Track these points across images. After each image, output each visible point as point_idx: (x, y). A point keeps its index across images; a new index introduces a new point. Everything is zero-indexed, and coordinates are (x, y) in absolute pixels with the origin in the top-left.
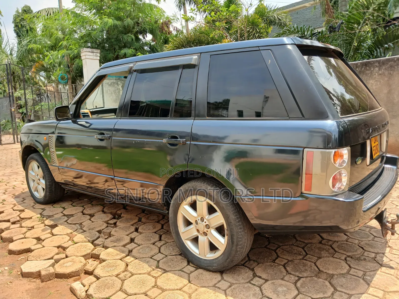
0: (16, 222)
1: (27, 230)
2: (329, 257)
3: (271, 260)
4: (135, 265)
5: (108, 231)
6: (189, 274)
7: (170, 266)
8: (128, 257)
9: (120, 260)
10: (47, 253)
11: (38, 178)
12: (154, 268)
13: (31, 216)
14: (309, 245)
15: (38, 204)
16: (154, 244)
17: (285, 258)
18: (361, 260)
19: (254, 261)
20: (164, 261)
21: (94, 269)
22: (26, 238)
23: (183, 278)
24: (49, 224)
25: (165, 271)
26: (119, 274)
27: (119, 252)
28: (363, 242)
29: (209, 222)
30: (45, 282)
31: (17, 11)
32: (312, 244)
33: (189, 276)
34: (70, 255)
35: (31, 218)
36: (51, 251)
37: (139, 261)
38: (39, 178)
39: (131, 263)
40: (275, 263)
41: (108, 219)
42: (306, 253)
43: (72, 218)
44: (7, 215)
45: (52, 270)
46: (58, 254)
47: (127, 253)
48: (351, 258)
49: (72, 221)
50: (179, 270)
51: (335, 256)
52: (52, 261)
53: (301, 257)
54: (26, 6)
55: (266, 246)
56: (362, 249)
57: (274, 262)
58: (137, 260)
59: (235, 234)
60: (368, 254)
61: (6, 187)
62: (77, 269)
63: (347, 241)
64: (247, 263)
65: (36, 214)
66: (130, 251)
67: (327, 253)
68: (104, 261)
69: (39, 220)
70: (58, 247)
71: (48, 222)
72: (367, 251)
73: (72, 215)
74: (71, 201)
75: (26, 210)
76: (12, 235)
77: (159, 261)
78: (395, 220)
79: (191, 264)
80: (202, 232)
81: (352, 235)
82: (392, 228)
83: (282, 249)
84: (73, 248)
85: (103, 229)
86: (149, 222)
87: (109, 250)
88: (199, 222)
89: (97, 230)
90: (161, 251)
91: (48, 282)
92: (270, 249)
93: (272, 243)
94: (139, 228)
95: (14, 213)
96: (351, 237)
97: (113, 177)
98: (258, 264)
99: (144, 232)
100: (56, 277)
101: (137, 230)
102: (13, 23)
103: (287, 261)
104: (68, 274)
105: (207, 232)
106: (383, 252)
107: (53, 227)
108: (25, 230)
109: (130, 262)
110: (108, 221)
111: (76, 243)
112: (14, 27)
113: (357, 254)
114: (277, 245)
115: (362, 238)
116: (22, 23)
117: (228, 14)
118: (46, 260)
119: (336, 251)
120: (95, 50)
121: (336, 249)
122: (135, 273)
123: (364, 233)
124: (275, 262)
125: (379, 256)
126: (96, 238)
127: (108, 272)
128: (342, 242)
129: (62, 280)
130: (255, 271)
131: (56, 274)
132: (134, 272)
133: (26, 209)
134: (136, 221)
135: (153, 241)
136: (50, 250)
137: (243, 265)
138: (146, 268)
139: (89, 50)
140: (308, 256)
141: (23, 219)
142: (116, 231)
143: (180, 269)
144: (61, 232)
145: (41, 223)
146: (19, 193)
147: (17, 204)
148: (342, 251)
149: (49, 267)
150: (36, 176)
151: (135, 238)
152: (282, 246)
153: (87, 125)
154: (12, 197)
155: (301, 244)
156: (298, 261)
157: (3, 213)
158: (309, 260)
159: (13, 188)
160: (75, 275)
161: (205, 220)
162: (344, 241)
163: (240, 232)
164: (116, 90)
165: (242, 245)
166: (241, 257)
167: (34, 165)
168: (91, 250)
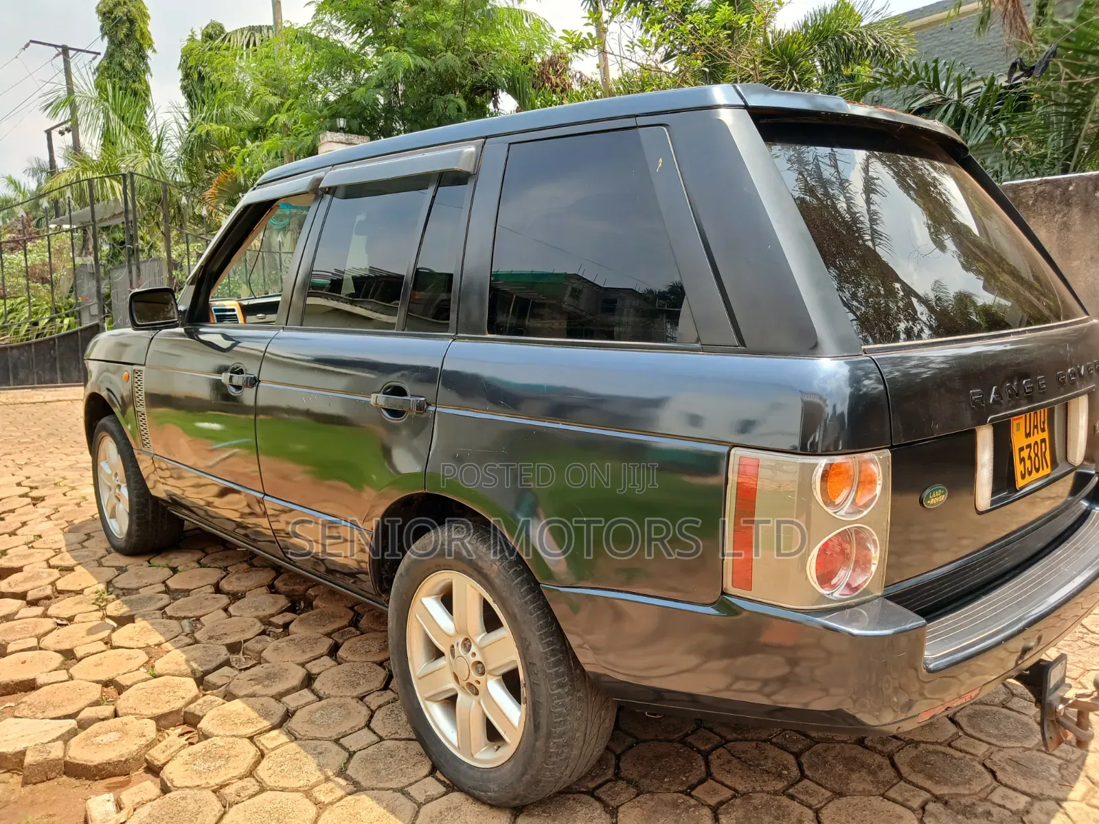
0: (40, 599)
1: (53, 626)
2: (870, 794)
3: (682, 783)
4: (281, 759)
5: (259, 647)
6: (420, 805)
7: (378, 772)
8: (275, 733)
9: (247, 741)
10: (68, 700)
11: (117, 483)
12: (330, 773)
13: (83, 586)
14: (819, 747)
15: (115, 555)
16: (362, 699)
17: (728, 783)
18: (976, 816)
19: (629, 782)
20: (367, 755)
21: (167, 762)
22: (41, 649)
23: (396, 816)
24: (115, 613)
25: (357, 788)
26: (227, 785)
27: (254, 715)
28: (1001, 754)
29: (483, 655)
30: (31, 786)
31: (192, 39)
32: (831, 745)
33: (418, 812)
34: (124, 711)
35: (80, 592)
36: (81, 695)
37: (298, 749)
38: (119, 483)
39: (272, 754)
40: (692, 797)
41: (273, 611)
42: (802, 771)
43: (181, 601)
44: (26, 580)
45: (56, 751)
46: (96, 703)
47: (276, 719)
48: (946, 803)
49: (179, 608)
50: (395, 790)
51: (891, 794)
52: (72, 723)
53: (780, 785)
54: (213, 25)
55: (687, 735)
56: (988, 776)
57: (690, 795)
58: (294, 745)
59: (542, 699)
60: (1005, 797)
61: (63, 499)
62: (122, 756)
63: (950, 745)
64: (604, 788)
65: (96, 582)
66: (288, 715)
67: (869, 778)
68: (205, 736)
69: (97, 600)
70: (106, 684)
71: (116, 607)
72: (1006, 786)
73: (187, 592)
74: (203, 551)
75: (79, 569)
76: (7, 639)
77: (355, 752)
78: (1089, 696)
79: (438, 774)
80: (464, 684)
81: (973, 727)
82: (1079, 724)
83: (730, 751)
84: (141, 692)
85: (245, 641)
86: (376, 631)
87: (237, 705)
88: (459, 650)
89: (229, 640)
90: (372, 725)
91: (40, 786)
92: (692, 747)
93: (705, 728)
94: (343, 644)
95: (45, 575)
96: (970, 731)
97: (261, 496)
98: (638, 795)
99: (350, 658)
100: (65, 773)
101: (333, 651)
102: (179, 67)
103: (729, 793)
104: (96, 766)
105: (476, 685)
106: (1059, 795)
107: (123, 621)
108: (48, 624)
109: (273, 749)
110: (273, 615)
111: (155, 677)
112: (183, 80)
113: (967, 792)
114: (718, 738)
115: (1006, 737)
116: (202, 69)
117: (709, 34)
118: (59, 718)
119: (900, 776)
121: (905, 770)
122: (272, 784)
123: (1017, 721)
124: (693, 793)
125: (1041, 810)
126: (214, 664)
127: (199, 773)
128: (931, 747)
129: (77, 782)
130: (621, 816)
131: (66, 764)
132: (270, 782)
133: (79, 566)
134: (345, 622)
135: (360, 691)
136: (81, 692)
137: (591, 793)
138: (310, 771)
139: (341, 137)
140: (806, 782)
141: (61, 592)
142: (276, 649)
143: (400, 785)
144: (131, 639)
145: (97, 607)
146: (83, 519)
147: (64, 549)
148: (919, 779)
149: (54, 741)
150: (113, 478)
151: (319, 674)
152: (736, 740)
153: (225, 344)
154: (62, 529)
155: (797, 741)
156: (766, 797)
157: (22, 571)
158: (801, 797)
159: (78, 505)
160: (117, 771)
161: (473, 649)
162: (940, 744)
163: (560, 697)
165: (565, 738)
166: (568, 772)
167: (109, 447)
168: (187, 700)
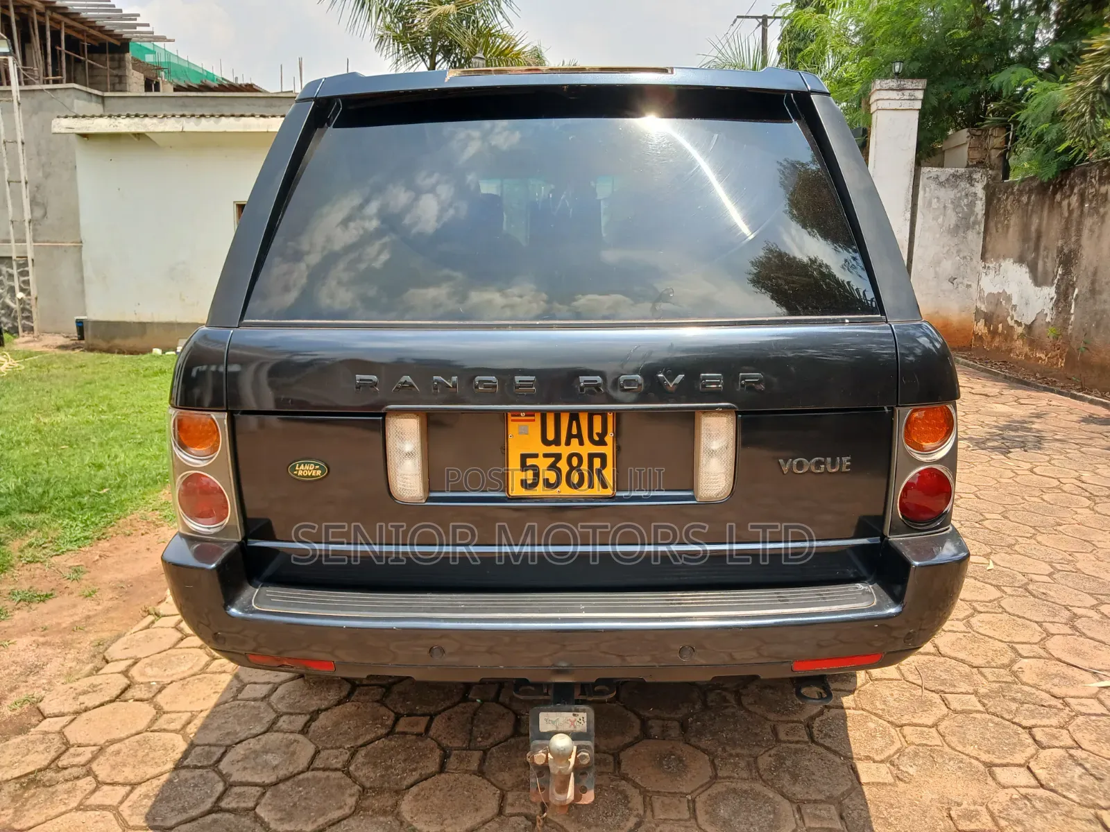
120: (908, 84)
139: (891, 84)
164: (960, 198)
